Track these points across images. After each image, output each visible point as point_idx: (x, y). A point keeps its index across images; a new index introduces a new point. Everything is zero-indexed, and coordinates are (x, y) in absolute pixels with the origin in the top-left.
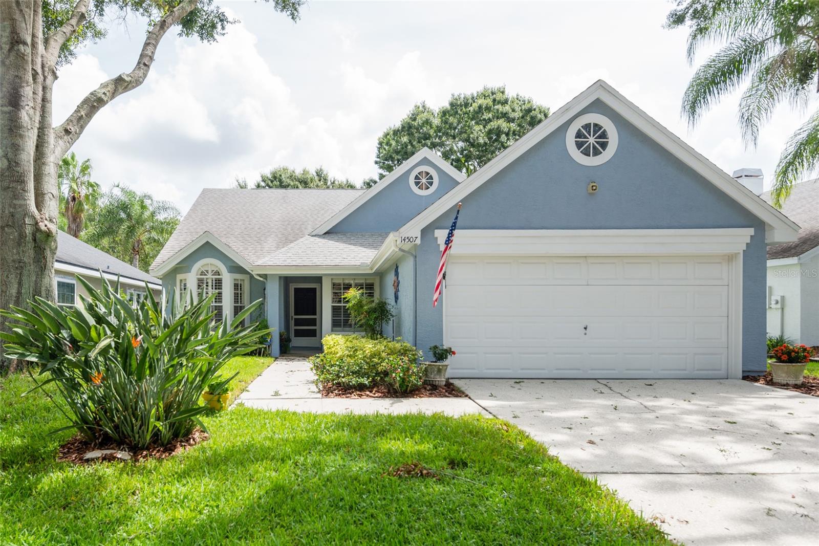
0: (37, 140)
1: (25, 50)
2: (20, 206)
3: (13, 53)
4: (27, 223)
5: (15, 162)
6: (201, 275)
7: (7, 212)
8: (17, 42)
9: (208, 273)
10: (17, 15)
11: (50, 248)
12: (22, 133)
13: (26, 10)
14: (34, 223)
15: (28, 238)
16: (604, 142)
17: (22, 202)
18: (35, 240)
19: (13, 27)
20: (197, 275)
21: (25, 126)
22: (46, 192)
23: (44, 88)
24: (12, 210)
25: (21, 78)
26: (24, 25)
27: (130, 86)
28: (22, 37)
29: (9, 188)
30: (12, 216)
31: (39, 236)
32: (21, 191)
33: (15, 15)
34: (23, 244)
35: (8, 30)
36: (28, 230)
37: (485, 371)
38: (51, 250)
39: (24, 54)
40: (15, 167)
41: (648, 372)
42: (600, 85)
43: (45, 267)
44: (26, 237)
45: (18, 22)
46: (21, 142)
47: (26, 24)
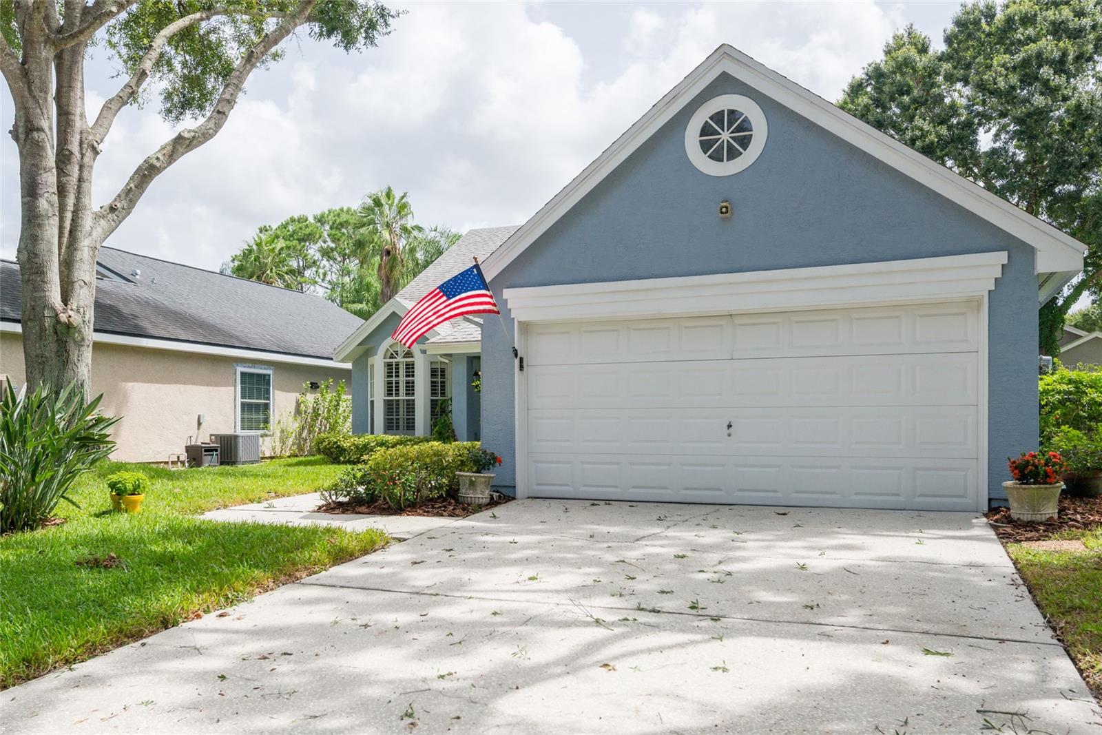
0: (71, 225)
1: (39, 137)
2: (40, 298)
3: (29, 142)
4: (46, 315)
5: (34, 253)
6: (390, 358)
7: (28, 305)
8: (30, 130)
9: (397, 354)
10: (30, 103)
11: (74, 340)
12: (41, 222)
13: (41, 94)
14: (54, 315)
15: (48, 332)
16: (745, 136)
17: (42, 294)
18: (56, 333)
19: (27, 116)
20: (384, 358)
21: (44, 214)
22: (76, 280)
23: (81, 167)
24: (33, 303)
25: (37, 166)
26: (38, 110)
27: (195, 142)
28: (36, 125)
29: (29, 281)
30: (33, 309)
31: (60, 328)
32: (40, 283)
33: (28, 103)
34: (44, 338)
35: (23, 120)
36: (48, 323)
37: (583, 489)
38: (75, 342)
39: (38, 141)
40: (34, 258)
41: (833, 496)
42: (725, 51)
43: (68, 361)
44: (46, 330)
45: (31, 110)
46: (40, 232)
47: (41, 109)
